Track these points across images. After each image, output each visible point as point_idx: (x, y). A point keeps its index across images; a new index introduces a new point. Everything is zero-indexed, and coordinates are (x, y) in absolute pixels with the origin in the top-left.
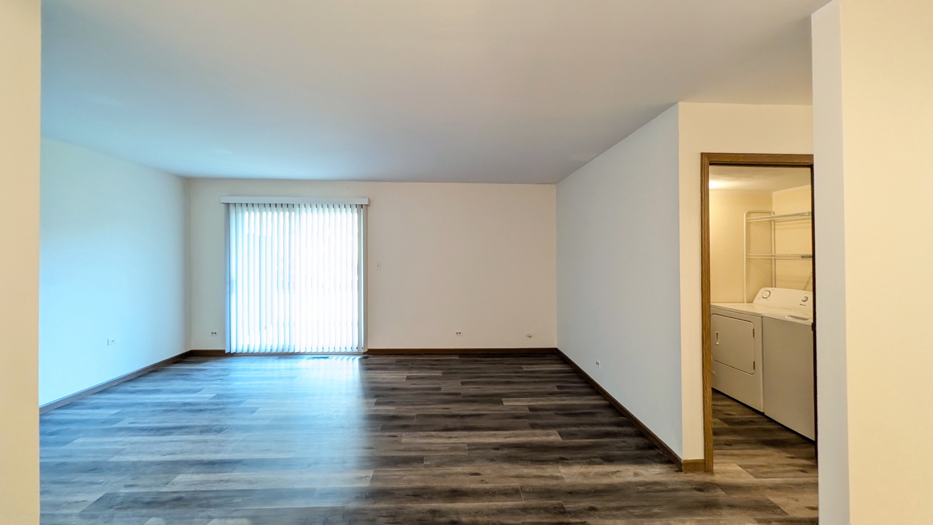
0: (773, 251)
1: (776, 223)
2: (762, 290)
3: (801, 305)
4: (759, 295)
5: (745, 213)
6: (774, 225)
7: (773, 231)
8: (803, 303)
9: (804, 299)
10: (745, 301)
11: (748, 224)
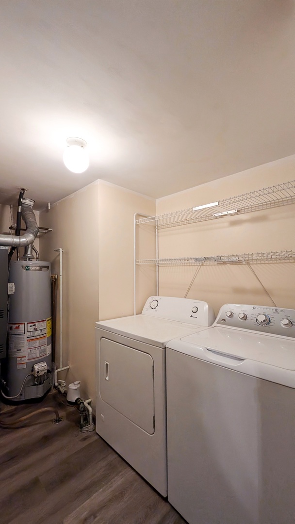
0: (157, 258)
1: (159, 230)
2: (150, 299)
3: (191, 316)
4: (147, 305)
5: (135, 215)
6: (158, 232)
7: (157, 237)
8: (194, 315)
9: (194, 309)
10: (135, 314)
11: (137, 226)
